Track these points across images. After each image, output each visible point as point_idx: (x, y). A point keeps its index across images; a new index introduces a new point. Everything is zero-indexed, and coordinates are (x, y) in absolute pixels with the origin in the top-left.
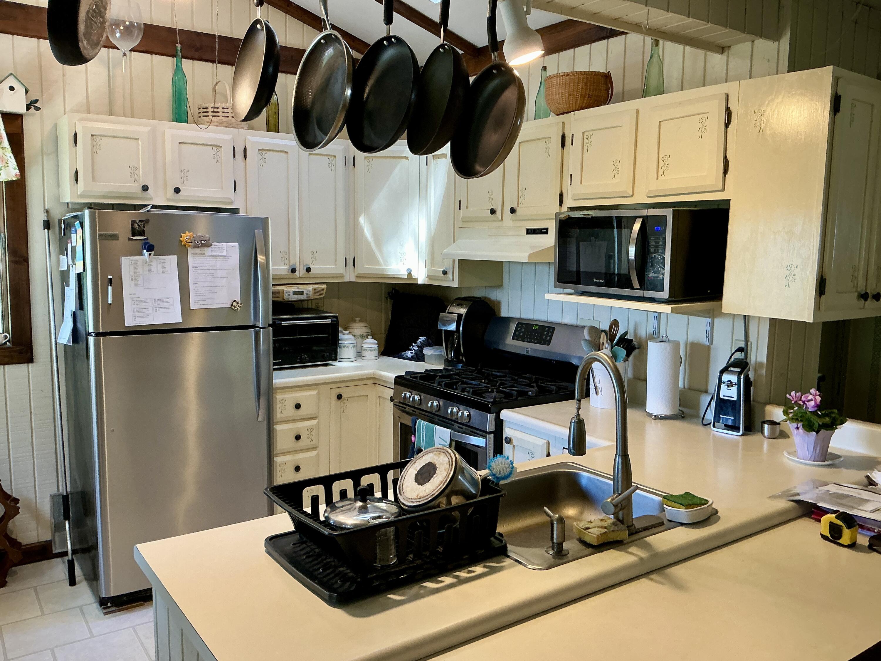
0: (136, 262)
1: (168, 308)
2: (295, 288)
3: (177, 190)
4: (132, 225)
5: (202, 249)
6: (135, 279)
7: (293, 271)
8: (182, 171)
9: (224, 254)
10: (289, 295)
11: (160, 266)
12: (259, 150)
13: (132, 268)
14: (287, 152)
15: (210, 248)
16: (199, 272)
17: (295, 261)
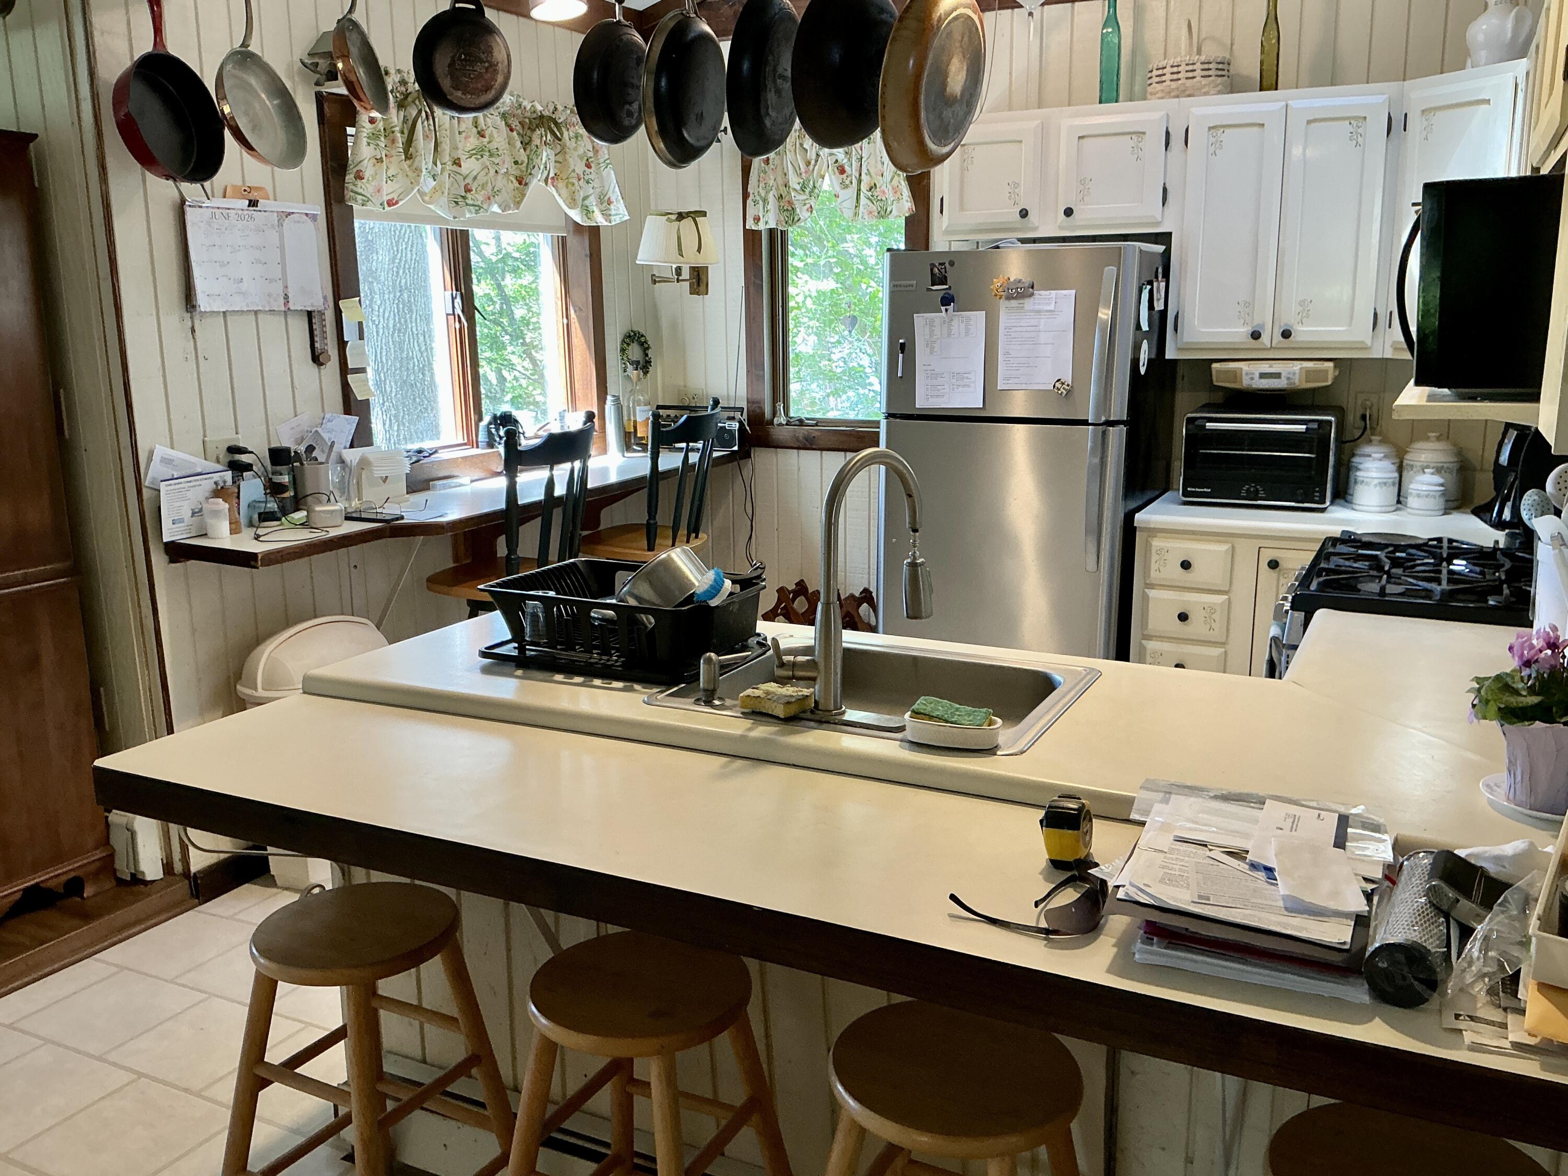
0: (932, 320)
1: (968, 386)
2: (1265, 367)
3: (1069, 212)
4: (932, 270)
5: (1021, 301)
6: (930, 345)
7: (1256, 335)
8: (1082, 182)
9: (1052, 307)
10: (1252, 379)
11: (963, 326)
12: (1210, 128)
13: (927, 329)
14: (1263, 125)
15: (1032, 299)
16: (1013, 335)
17: (1264, 319)
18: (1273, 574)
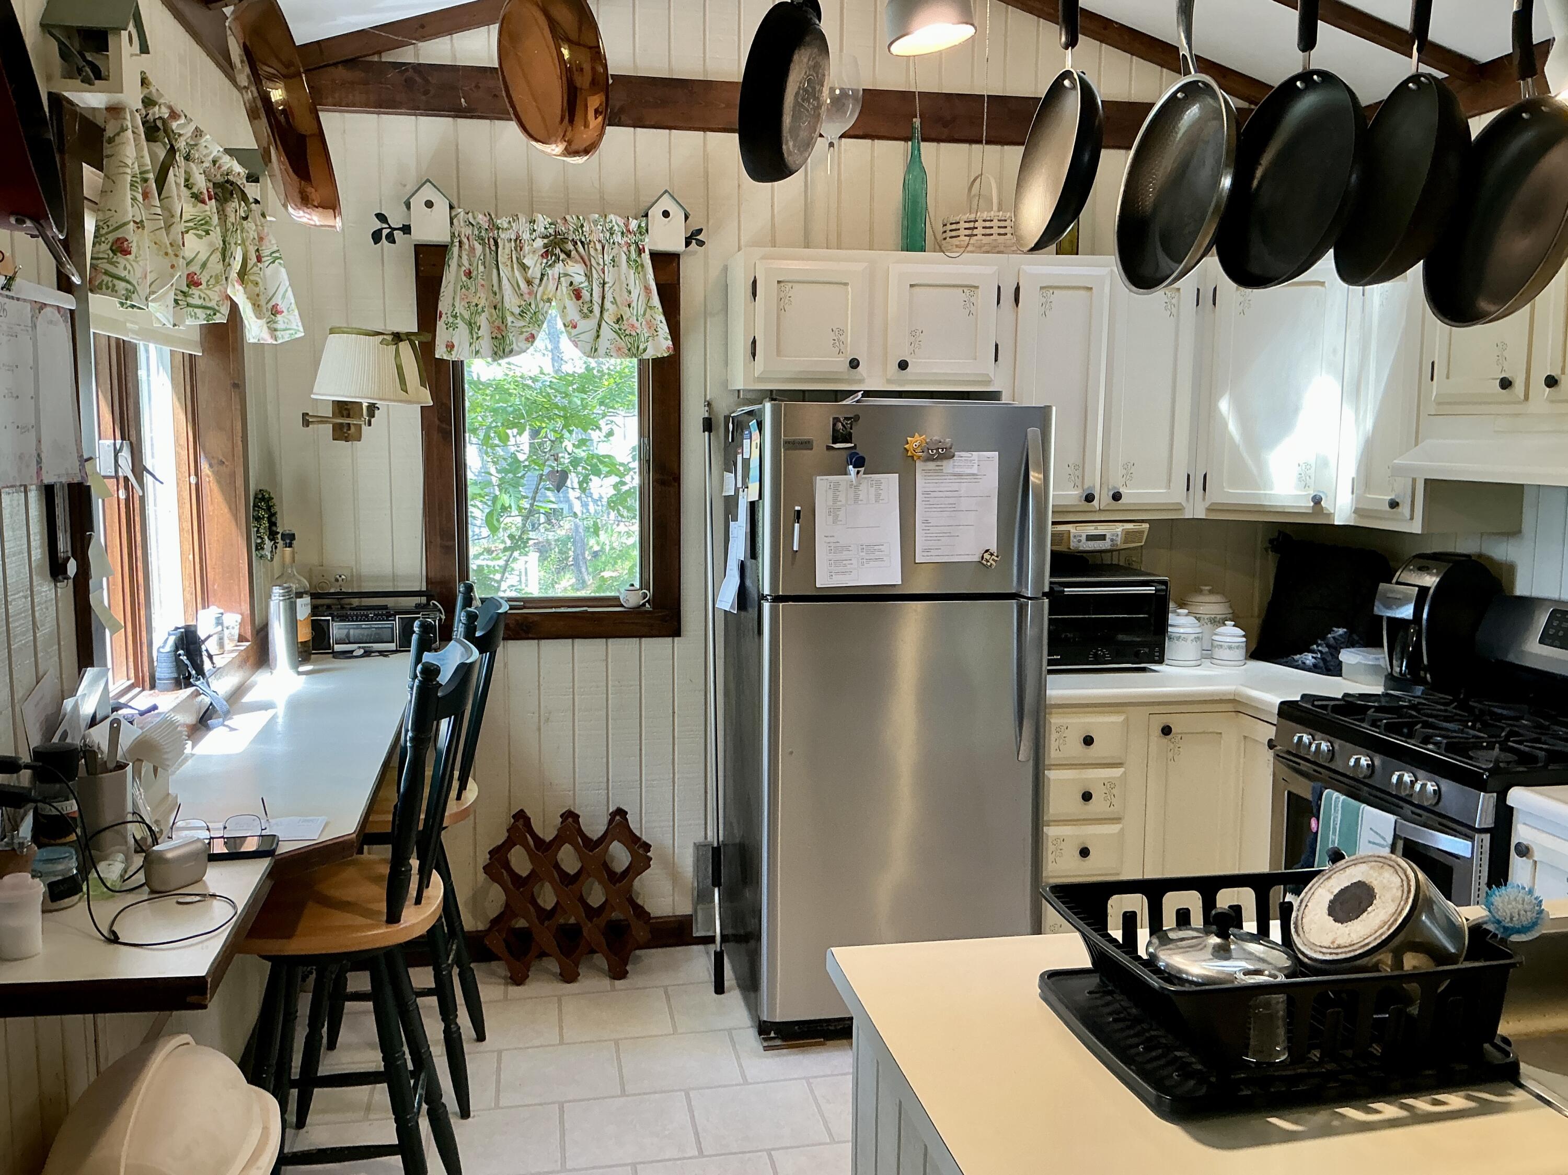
0: (837, 484)
1: (881, 560)
2: (1092, 530)
3: (903, 365)
4: (834, 425)
5: (939, 463)
6: (834, 512)
7: (1089, 498)
8: (913, 334)
9: (974, 470)
10: (1080, 541)
11: (872, 490)
12: (1042, 288)
13: (830, 493)
14: (1091, 288)
15: (951, 461)
16: (932, 501)
17: (1094, 482)
18: (1165, 740)
